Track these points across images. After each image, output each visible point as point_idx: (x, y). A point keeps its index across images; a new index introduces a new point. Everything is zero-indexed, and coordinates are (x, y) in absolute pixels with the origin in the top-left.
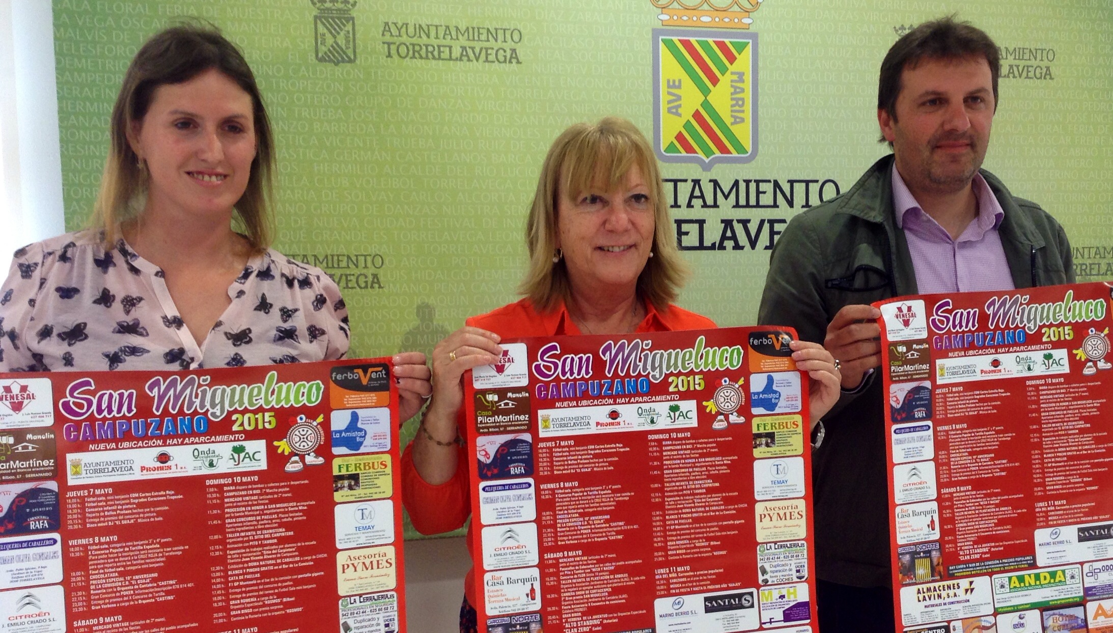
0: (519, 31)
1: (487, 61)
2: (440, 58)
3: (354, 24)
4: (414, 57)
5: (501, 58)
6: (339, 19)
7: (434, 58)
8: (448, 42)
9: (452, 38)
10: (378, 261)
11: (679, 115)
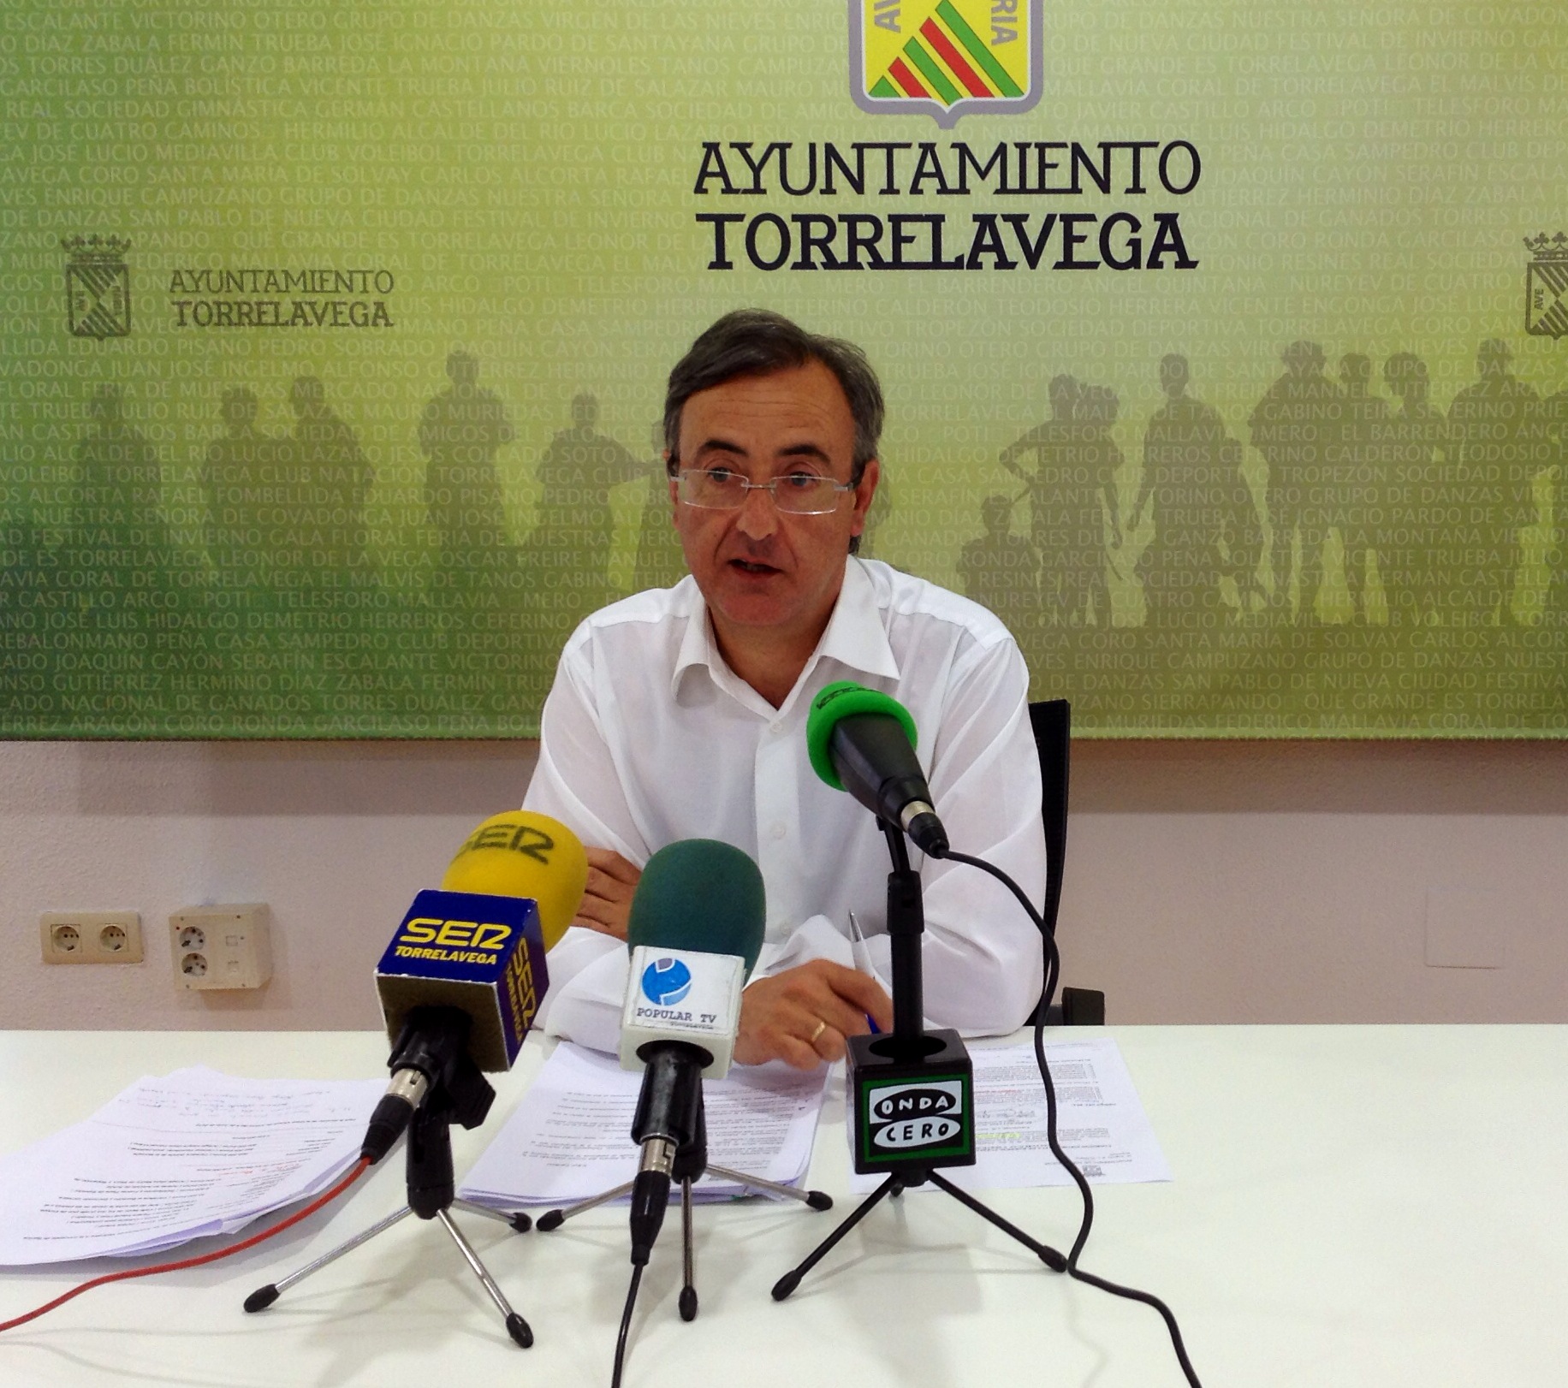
10: (385, 282)
11: (897, 29)
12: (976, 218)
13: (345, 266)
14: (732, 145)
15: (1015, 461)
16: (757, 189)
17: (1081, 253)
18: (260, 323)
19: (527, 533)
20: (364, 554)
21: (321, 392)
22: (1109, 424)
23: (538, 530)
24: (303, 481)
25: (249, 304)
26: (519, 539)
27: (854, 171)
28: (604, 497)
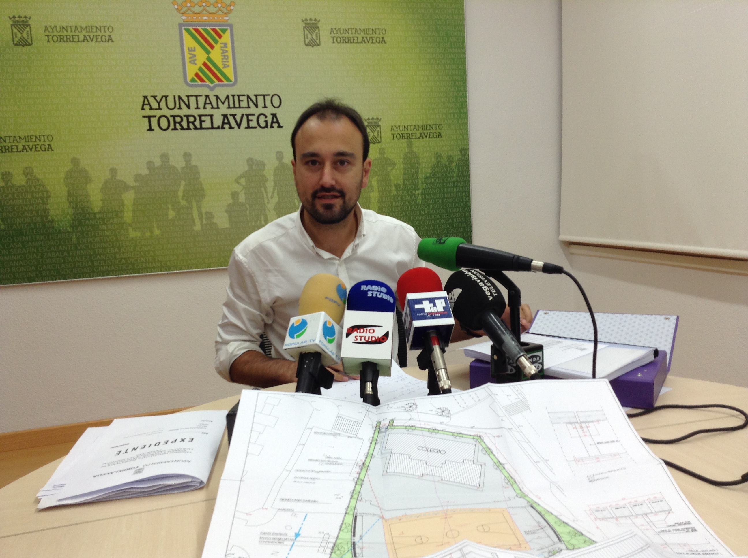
0: (112, 27)
1: (97, 41)
2: (73, 41)
3: (30, 28)
4: (60, 41)
5: (104, 40)
6: (23, 25)
7: (70, 41)
8: (77, 33)
9: (79, 32)
10: (50, 138)
11: (196, 64)
12: (222, 115)
13: (38, 134)
14: (152, 96)
15: (239, 181)
16: (159, 108)
17: (252, 124)
18: (12, 152)
19: (99, 209)
20: (49, 217)
21: (33, 170)
22: (264, 170)
23: (102, 207)
24: (29, 197)
25: (8, 146)
26: (96, 210)
27: (187, 103)
28: (121, 197)
